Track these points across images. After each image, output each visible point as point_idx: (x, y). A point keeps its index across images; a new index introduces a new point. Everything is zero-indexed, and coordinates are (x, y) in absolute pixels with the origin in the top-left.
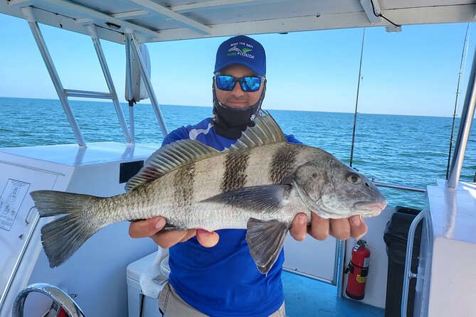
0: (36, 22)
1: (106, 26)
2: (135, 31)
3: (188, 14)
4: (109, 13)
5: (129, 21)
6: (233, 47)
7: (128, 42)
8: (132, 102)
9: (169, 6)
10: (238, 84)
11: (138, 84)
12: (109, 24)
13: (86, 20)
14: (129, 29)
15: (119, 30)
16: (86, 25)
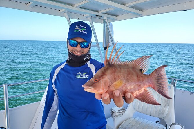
0: (69, 18)
1: (96, 17)
2: (108, 18)
3: (132, 7)
4: (97, 11)
5: (105, 13)
6: (77, 27)
7: (105, 22)
8: (105, 48)
9: (124, 4)
10: (79, 45)
11: (108, 40)
12: (97, 16)
13: (87, 15)
14: (105, 17)
15: (101, 18)
16: (87, 17)
